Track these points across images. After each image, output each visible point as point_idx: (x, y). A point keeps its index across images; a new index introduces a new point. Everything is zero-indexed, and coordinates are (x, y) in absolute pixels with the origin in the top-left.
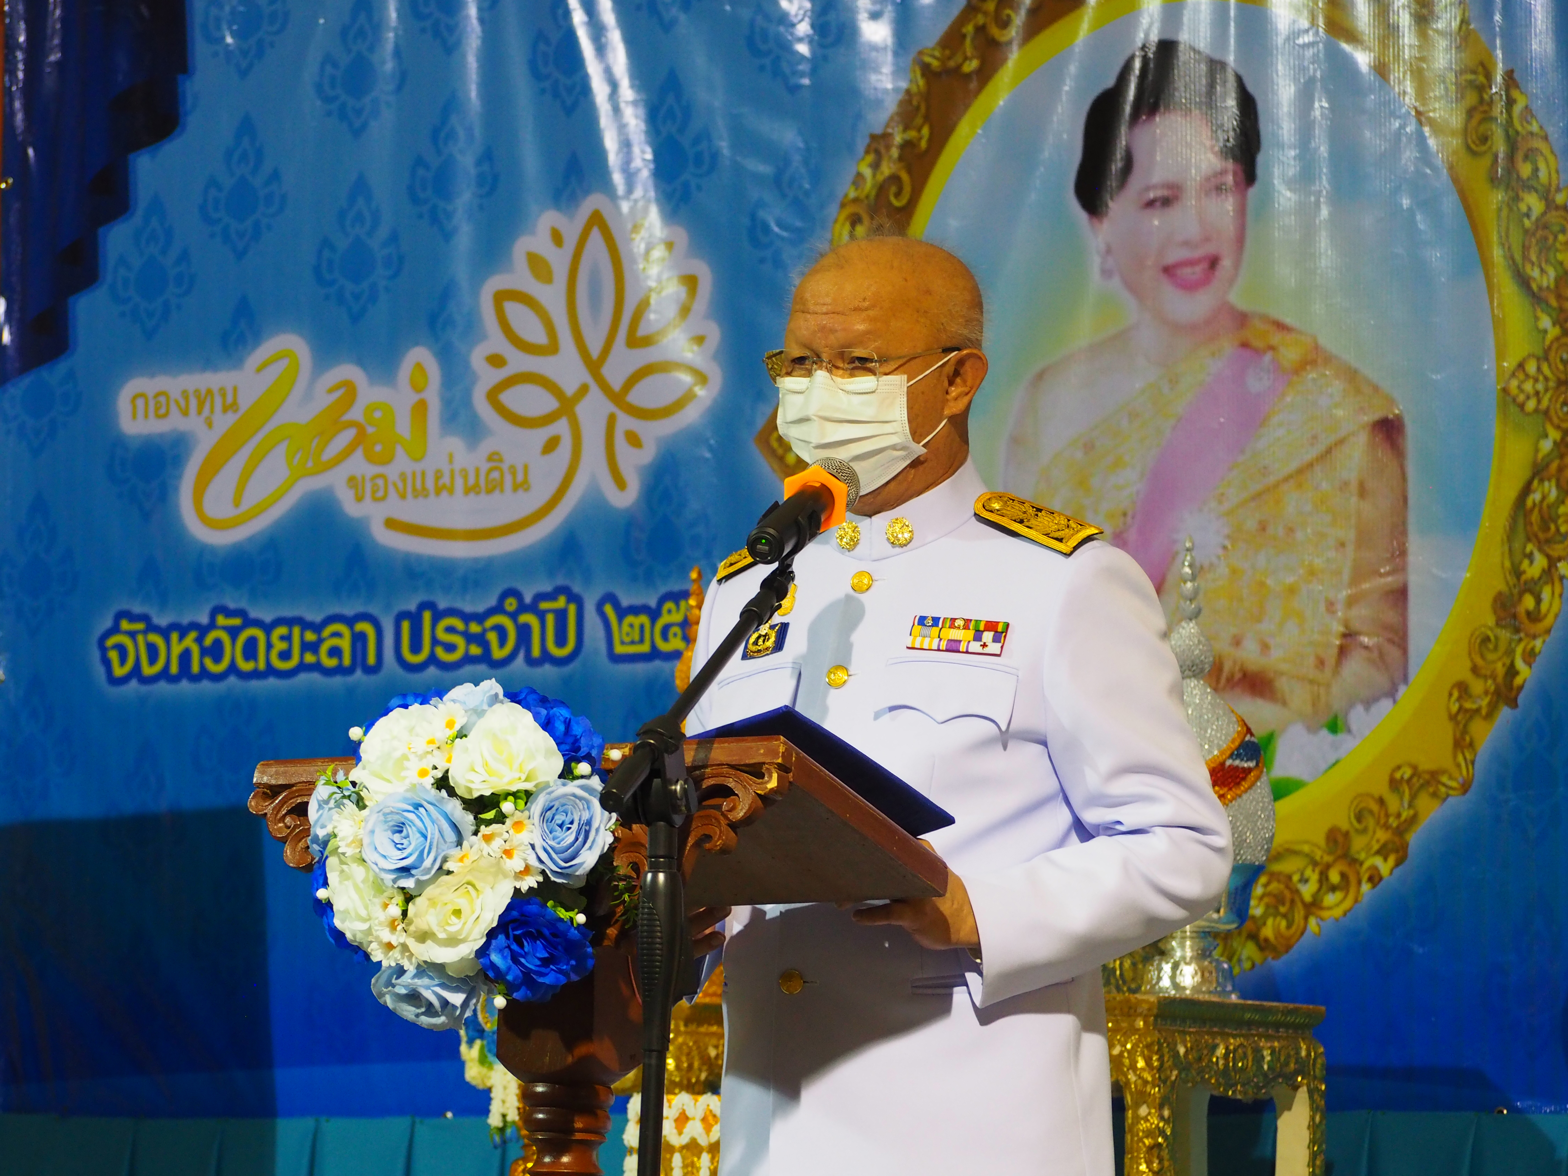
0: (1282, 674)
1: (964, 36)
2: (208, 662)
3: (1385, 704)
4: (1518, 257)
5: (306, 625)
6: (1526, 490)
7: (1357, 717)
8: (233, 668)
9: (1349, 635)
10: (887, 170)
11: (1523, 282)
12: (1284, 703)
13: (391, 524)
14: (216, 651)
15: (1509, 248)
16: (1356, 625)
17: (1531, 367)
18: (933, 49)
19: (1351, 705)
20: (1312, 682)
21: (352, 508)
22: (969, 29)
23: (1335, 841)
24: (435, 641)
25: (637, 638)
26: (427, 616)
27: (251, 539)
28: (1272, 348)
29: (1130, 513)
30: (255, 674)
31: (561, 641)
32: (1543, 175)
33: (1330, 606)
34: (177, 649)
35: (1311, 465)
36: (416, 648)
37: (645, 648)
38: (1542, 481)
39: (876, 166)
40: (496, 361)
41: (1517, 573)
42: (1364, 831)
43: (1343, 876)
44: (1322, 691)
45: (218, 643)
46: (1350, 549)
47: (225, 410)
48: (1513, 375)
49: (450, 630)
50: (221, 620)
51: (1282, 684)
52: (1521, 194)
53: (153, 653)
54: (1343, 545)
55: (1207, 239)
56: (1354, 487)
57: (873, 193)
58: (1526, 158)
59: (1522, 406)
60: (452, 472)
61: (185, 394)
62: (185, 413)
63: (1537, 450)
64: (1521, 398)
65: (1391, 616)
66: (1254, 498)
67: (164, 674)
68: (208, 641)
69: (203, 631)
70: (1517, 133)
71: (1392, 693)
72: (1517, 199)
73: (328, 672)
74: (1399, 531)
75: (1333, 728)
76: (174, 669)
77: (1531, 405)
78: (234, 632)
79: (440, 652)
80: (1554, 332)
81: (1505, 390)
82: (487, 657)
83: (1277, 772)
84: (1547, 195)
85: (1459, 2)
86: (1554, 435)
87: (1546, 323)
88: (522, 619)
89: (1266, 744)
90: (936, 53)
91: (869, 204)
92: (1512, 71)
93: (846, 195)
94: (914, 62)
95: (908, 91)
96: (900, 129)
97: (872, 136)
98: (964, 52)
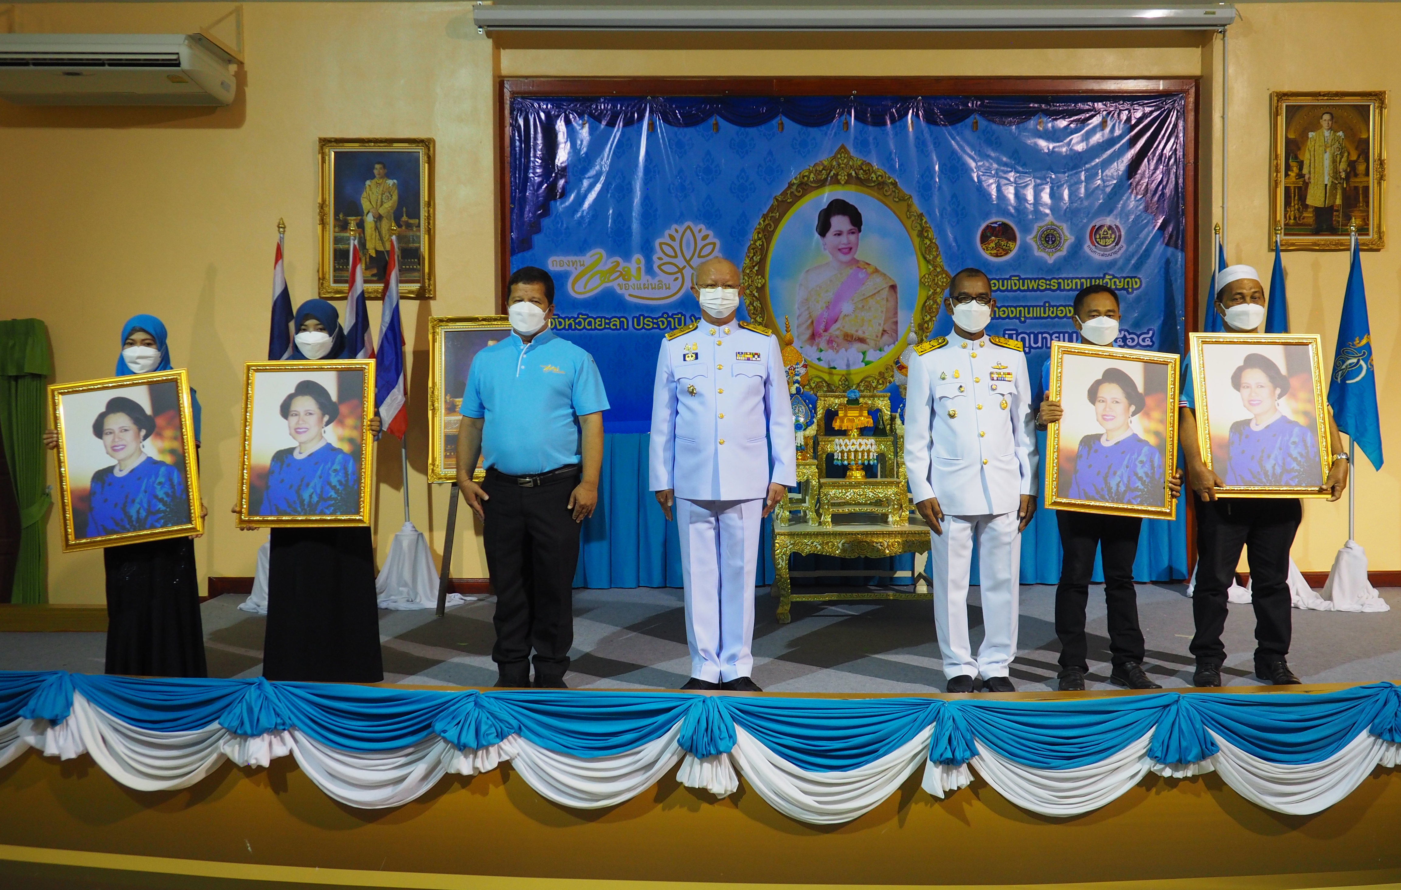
1: (788, 194)
2: (577, 326)
3: (893, 345)
4: (924, 252)
5: (606, 318)
6: (926, 302)
7: (886, 348)
8: (584, 328)
9: (884, 331)
10: (767, 222)
11: (925, 258)
13: (630, 295)
14: (580, 324)
15: (921, 251)
16: (886, 329)
17: (927, 276)
20: (875, 340)
21: (619, 291)
22: (789, 192)
24: (644, 324)
26: (642, 318)
27: (589, 297)
30: (591, 329)
32: (930, 236)
33: (880, 324)
34: (567, 323)
35: (875, 294)
36: (639, 325)
39: (764, 221)
40: (660, 259)
41: (924, 319)
42: (887, 372)
45: (580, 322)
46: (884, 312)
47: (581, 266)
48: (922, 277)
49: (648, 321)
50: (580, 316)
51: (868, 340)
53: (560, 323)
56: (885, 299)
57: (764, 227)
61: (569, 261)
62: (569, 266)
63: (928, 294)
64: (924, 283)
65: (894, 327)
67: (564, 328)
68: (577, 321)
69: (575, 319)
70: (924, 226)
71: (894, 343)
72: (924, 240)
73: (613, 330)
74: (896, 308)
75: (880, 351)
76: (567, 327)
77: (927, 284)
78: (585, 319)
79: (645, 326)
80: (932, 269)
81: (921, 280)
82: (659, 328)
83: (867, 359)
84: (931, 240)
85: (911, 197)
86: (932, 291)
87: (930, 267)
88: (669, 319)
89: (864, 353)
90: (780, 197)
91: (762, 229)
92: (923, 213)
93: (756, 227)
94: (774, 198)
95: (772, 205)
96: (771, 213)
97: (763, 214)
98: (788, 197)
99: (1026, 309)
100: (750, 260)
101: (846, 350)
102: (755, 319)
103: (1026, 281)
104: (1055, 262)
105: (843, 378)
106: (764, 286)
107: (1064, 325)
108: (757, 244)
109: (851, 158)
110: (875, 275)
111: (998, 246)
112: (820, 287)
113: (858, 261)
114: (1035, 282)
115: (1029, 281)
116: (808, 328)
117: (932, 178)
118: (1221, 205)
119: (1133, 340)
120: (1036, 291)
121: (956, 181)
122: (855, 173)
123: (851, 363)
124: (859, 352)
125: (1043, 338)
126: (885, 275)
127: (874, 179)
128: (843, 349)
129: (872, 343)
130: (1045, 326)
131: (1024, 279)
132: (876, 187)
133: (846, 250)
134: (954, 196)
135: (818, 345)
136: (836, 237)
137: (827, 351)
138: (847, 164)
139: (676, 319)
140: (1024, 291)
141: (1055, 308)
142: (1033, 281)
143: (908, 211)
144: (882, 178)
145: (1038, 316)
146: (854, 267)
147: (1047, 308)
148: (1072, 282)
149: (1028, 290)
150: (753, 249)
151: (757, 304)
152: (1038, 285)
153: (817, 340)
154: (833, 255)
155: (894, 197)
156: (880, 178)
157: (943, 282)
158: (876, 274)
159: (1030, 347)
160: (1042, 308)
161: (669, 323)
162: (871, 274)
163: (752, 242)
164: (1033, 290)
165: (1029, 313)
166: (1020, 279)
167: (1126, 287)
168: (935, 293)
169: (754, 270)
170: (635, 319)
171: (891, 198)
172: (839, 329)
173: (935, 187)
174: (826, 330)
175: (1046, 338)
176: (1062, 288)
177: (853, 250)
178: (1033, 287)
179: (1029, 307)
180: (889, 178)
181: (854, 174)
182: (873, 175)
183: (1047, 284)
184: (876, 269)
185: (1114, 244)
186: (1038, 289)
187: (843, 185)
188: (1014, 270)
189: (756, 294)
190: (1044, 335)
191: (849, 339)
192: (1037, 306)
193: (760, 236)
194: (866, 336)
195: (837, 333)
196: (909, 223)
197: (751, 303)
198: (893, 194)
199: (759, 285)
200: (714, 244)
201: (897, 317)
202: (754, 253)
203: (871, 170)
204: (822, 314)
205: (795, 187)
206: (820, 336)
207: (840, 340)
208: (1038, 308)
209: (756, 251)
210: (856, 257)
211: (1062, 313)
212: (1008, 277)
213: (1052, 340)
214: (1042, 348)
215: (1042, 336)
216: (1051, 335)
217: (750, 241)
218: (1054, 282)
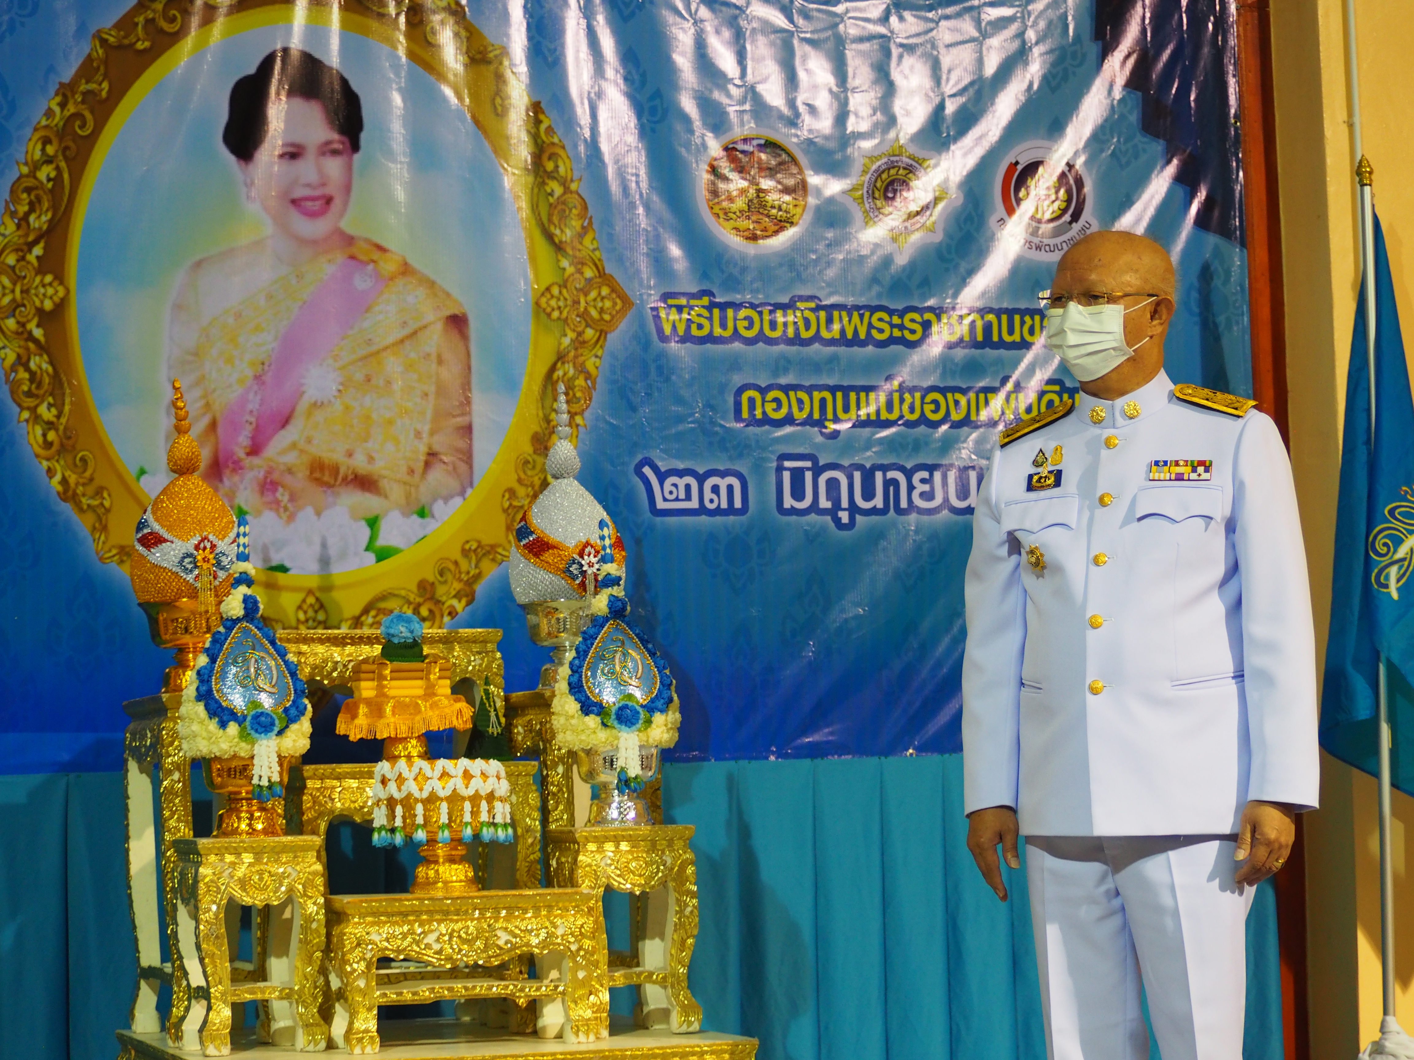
0: (385, 477)
1: (137, 24)
3: (458, 500)
4: (545, 220)
6: (553, 369)
7: (439, 507)
9: (432, 455)
10: (71, 109)
11: (549, 237)
12: (386, 497)
15: (539, 214)
16: (436, 448)
17: (555, 291)
18: (110, 30)
19: (435, 500)
20: (405, 483)
22: (141, 19)
23: (425, 589)
28: (373, 261)
29: (267, 364)
32: (562, 170)
33: (418, 434)
38: (563, 363)
39: (63, 105)
42: (445, 582)
43: (431, 611)
44: (413, 490)
46: (432, 398)
48: (543, 294)
51: (384, 484)
52: (547, 181)
54: (426, 395)
55: (324, 185)
56: (434, 358)
57: (61, 124)
58: (549, 159)
59: (549, 315)
63: (560, 344)
64: (549, 310)
65: (461, 444)
66: (361, 359)
70: (544, 142)
71: (462, 493)
72: (544, 183)
75: (422, 514)
77: (555, 314)
80: (570, 270)
81: (537, 304)
83: (381, 542)
84: (564, 184)
85: (504, 53)
86: (571, 335)
87: (565, 263)
89: (373, 523)
90: (113, 33)
91: (58, 131)
92: (539, 103)
93: (39, 123)
94: (94, 36)
95: (89, 56)
96: (83, 81)
97: (61, 84)
98: (137, 35)
99: (839, 395)
100: (19, 226)
101: (318, 514)
102: (33, 410)
103: (836, 314)
104: (913, 264)
105: (311, 600)
106: (61, 307)
108: (42, 175)
113: (349, 240)
114: (862, 316)
115: (844, 314)
118: (1344, 116)
120: (863, 344)
121: (633, 14)
123: (333, 551)
124: (355, 518)
125: (888, 483)
126: (431, 284)
128: (309, 511)
129: (396, 492)
130: (894, 446)
131: (830, 309)
133: (316, 205)
134: (630, 57)
135: (231, 497)
137: (258, 513)
140: (833, 342)
141: (918, 396)
142: (856, 315)
145: (873, 417)
147: (896, 396)
148: (959, 320)
149: (843, 340)
150: (28, 190)
151: (39, 363)
152: (870, 326)
153: (229, 480)
157: (602, 311)
159: (853, 509)
163: (25, 170)
164: (855, 341)
165: (846, 409)
166: (819, 307)
168: (579, 343)
169: (32, 258)
172: (294, 446)
174: (255, 450)
175: (895, 482)
177: (337, 204)
178: (856, 332)
179: (846, 390)
183: (892, 326)
184: (406, 264)
185: (1067, 217)
186: (869, 339)
189: (38, 333)
190: (890, 475)
191: (326, 478)
192: (867, 389)
193: (50, 150)
194: (379, 468)
195: (290, 458)
197: (22, 362)
199: (48, 305)
201: (470, 413)
202: (31, 204)
204: (243, 401)
205: (158, 6)
206: (238, 467)
207: (300, 481)
209: (39, 199)
211: (936, 411)
212: (785, 299)
213: (911, 488)
214: (884, 511)
215: (884, 475)
216: (909, 474)
217: (18, 163)
218: (913, 320)
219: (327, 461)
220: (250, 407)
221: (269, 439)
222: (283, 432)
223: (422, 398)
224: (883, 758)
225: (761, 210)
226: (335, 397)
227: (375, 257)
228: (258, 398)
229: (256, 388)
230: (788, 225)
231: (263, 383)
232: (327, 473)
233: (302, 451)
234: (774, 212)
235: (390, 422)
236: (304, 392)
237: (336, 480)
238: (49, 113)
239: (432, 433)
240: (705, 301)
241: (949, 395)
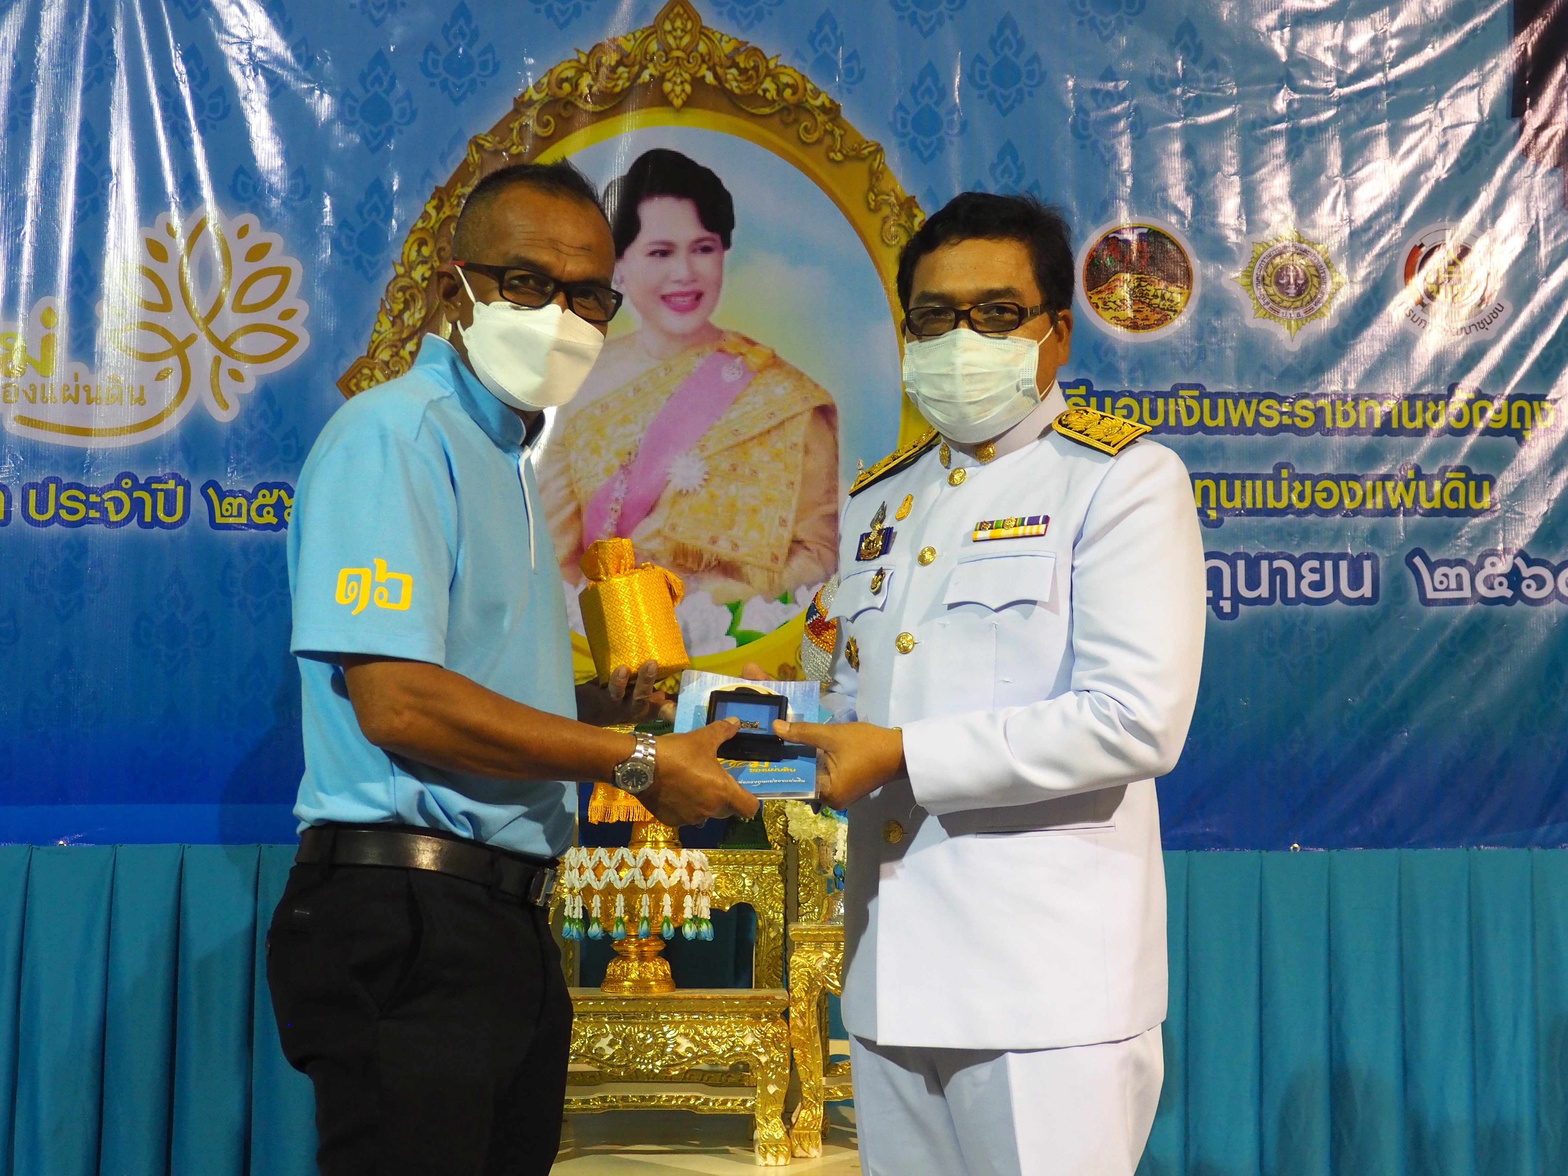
1: (512, 130)
9: (797, 543)
10: (447, 211)
12: (749, 583)
16: (801, 535)
18: (486, 135)
19: (798, 586)
20: (768, 570)
22: (515, 125)
24: (59, 506)
25: (235, 513)
26: (52, 487)
28: (741, 354)
29: (633, 454)
31: (170, 512)
33: (783, 522)
35: (769, 431)
36: (42, 510)
37: (244, 520)
39: (438, 208)
44: (776, 576)
46: (797, 487)
49: (70, 498)
51: (747, 570)
54: (792, 483)
56: (801, 447)
57: (437, 226)
60: (77, 387)
65: (827, 532)
66: (727, 449)
75: (784, 600)
79: (63, 513)
82: (104, 519)
83: (743, 626)
85: (879, 150)
88: (136, 494)
89: (735, 608)
90: (489, 139)
91: (434, 233)
92: (914, 197)
93: (415, 225)
94: (470, 142)
95: (465, 161)
96: (459, 185)
97: (437, 188)
98: (512, 140)
99: (1223, 484)
100: (393, 324)
103: (1221, 402)
104: (1305, 351)
107: (1338, 535)
108: (417, 274)
109: (703, 32)
110: (770, 376)
111: (1140, 296)
112: (605, 408)
113: (719, 334)
114: (1248, 404)
115: (1230, 402)
116: (564, 529)
117: (944, 93)
119: (1540, 582)
120: (1250, 432)
121: (1011, 107)
122: (716, 76)
123: (694, 636)
124: (718, 604)
125: (1273, 573)
126: (799, 376)
127: (772, 94)
129: (759, 579)
130: (1281, 534)
131: (1214, 397)
132: (777, 119)
133: (686, 301)
134: (1008, 150)
136: (656, 261)
138: (689, 51)
139: (161, 496)
140: (1217, 430)
141: (1308, 484)
142: (1242, 402)
143: (871, 189)
144: (794, 93)
145: (1259, 505)
146: (709, 351)
147: (1285, 485)
148: (1355, 407)
149: (1228, 428)
150: (403, 289)
152: (1258, 413)
154: (646, 314)
155: (831, 149)
156: (788, 92)
158: (774, 371)
159: (1236, 598)
160: (1270, 484)
161: (138, 505)
162: (760, 371)
163: (401, 270)
165: (1231, 497)
166: (1203, 395)
167: (1516, 425)
169: (405, 353)
170: (33, 493)
171: (820, 150)
172: (658, 533)
173: (951, 122)
175: (1282, 572)
176: (1329, 424)
177: (706, 300)
178: (1242, 419)
179: (1231, 478)
180: (817, 93)
181: (710, 78)
182: (768, 84)
183: (1282, 413)
184: (774, 356)
186: (1257, 428)
187: (678, 110)
188: (1187, 370)
190: (1277, 564)
191: (689, 565)
192: (1253, 477)
193: (426, 251)
194: (742, 555)
196: (872, 224)
198: (828, 140)
200: (285, 273)
201: (836, 502)
202: (406, 302)
203: (762, 71)
204: (608, 489)
205: (533, 112)
208: (1259, 484)
209: (413, 297)
210: (717, 319)
211: (1328, 499)
212: (1167, 388)
213: (1299, 577)
214: (1270, 600)
215: (1271, 565)
216: (1297, 564)
217: (394, 263)
218: (1305, 408)
219: (690, 547)
220: (616, 495)
221: (635, 525)
222: (647, 520)
223: (788, 487)
224: (1264, 852)
225: (1142, 299)
226: (700, 485)
227: (743, 350)
228: (624, 486)
229: (622, 477)
230: (1171, 314)
231: (630, 472)
232: (690, 560)
233: (666, 538)
234: (1157, 301)
235: (754, 511)
236: (670, 481)
237: (699, 565)
238: (425, 216)
239: (797, 521)
240: (1082, 390)
241: (1343, 484)
